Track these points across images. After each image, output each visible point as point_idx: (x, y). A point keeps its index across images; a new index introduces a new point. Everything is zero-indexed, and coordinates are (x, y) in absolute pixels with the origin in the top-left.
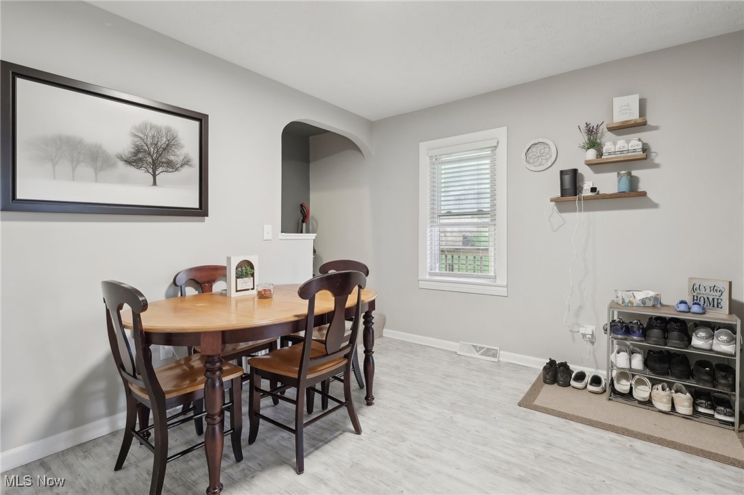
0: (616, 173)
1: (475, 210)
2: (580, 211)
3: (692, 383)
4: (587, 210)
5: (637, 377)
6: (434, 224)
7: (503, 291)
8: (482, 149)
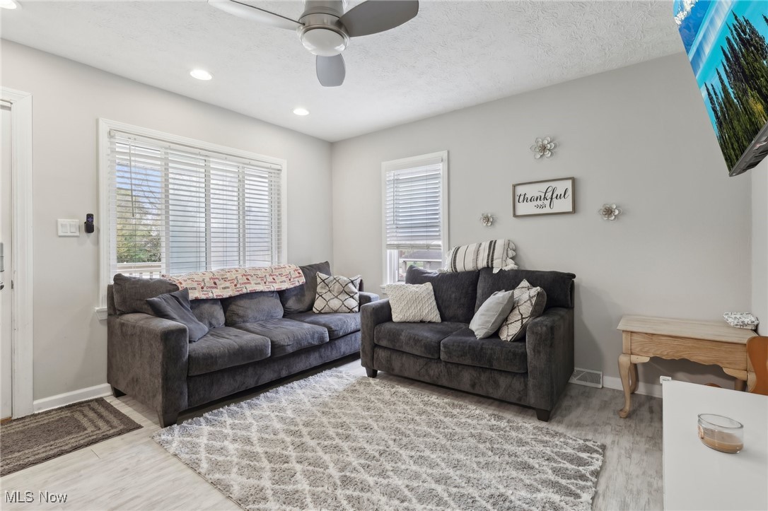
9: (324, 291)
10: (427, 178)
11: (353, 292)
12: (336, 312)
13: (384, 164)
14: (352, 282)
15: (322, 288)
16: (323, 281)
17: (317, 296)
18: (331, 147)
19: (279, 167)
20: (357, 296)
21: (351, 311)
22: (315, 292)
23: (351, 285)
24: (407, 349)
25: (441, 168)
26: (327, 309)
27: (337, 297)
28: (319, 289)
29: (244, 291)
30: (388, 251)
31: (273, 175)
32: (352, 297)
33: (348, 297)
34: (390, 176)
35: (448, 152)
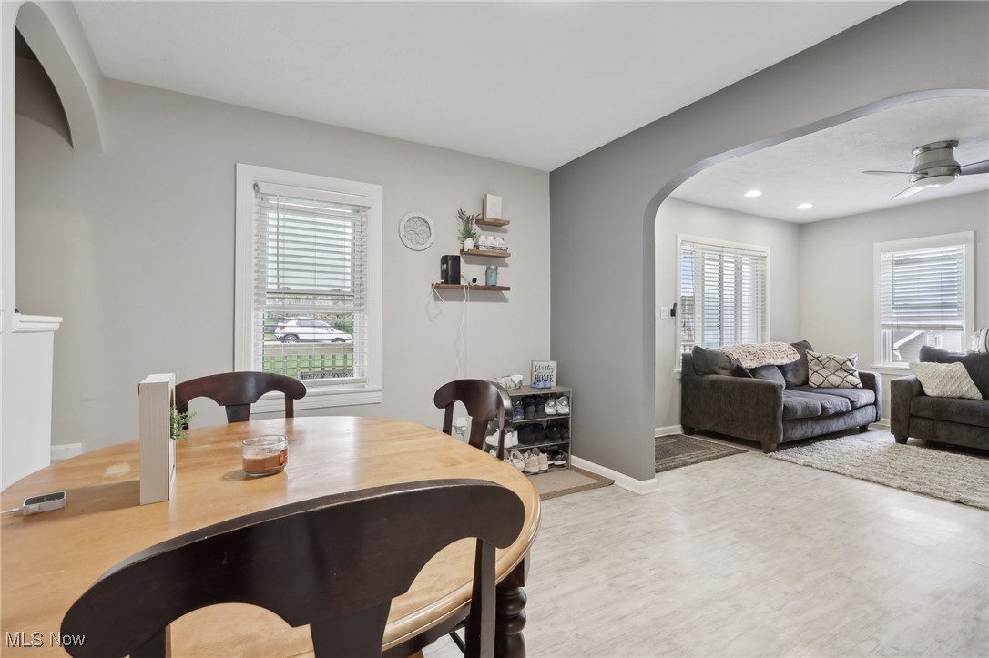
0: (485, 267)
1: (330, 289)
2: (467, 301)
3: (546, 444)
4: (472, 300)
5: (512, 453)
6: (260, 306)
7: (377, 397)
8: (340, 204)
9: (819, 368)
10: (942, 259)
11: (852, 370)
12: (837, 387)
13: (877, 245)
14: (850, 360)
15: (815, 364)
16: (817, 358)
17: (810, 372)
18: (801, 229)
19: (763, 254)
20: (856, 374)
21: (855, 387)
22: (807, 368)
23: (848, 363)
24: (959, 419)
25: (964, 250)
26: (826, 384)
27: (834, 374)
28: (811, 365)
29: (764, 364)
30: (882, 331)
31: (759, 262)
32: (852, 374)
33: (846, 374)
34: (889, 256)
35: (975, 232)
